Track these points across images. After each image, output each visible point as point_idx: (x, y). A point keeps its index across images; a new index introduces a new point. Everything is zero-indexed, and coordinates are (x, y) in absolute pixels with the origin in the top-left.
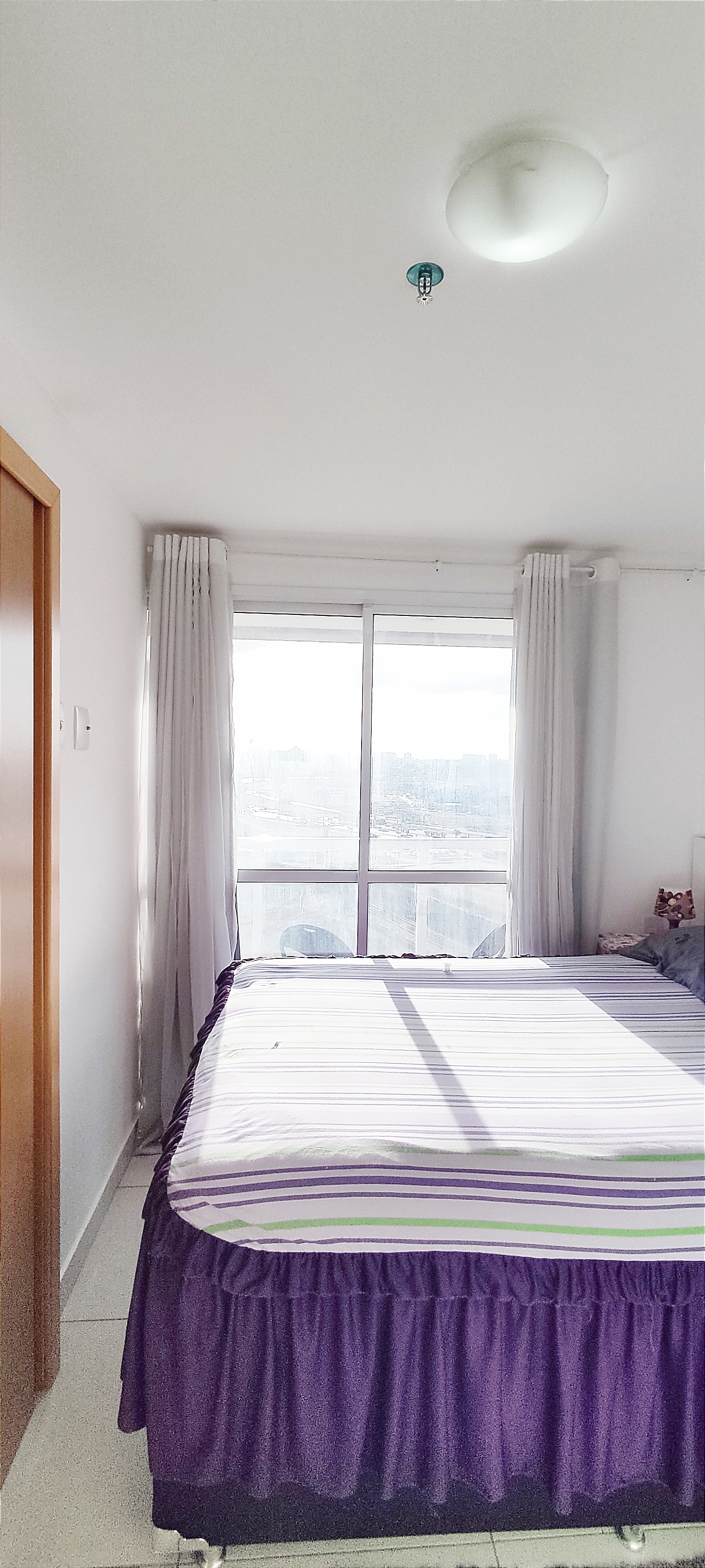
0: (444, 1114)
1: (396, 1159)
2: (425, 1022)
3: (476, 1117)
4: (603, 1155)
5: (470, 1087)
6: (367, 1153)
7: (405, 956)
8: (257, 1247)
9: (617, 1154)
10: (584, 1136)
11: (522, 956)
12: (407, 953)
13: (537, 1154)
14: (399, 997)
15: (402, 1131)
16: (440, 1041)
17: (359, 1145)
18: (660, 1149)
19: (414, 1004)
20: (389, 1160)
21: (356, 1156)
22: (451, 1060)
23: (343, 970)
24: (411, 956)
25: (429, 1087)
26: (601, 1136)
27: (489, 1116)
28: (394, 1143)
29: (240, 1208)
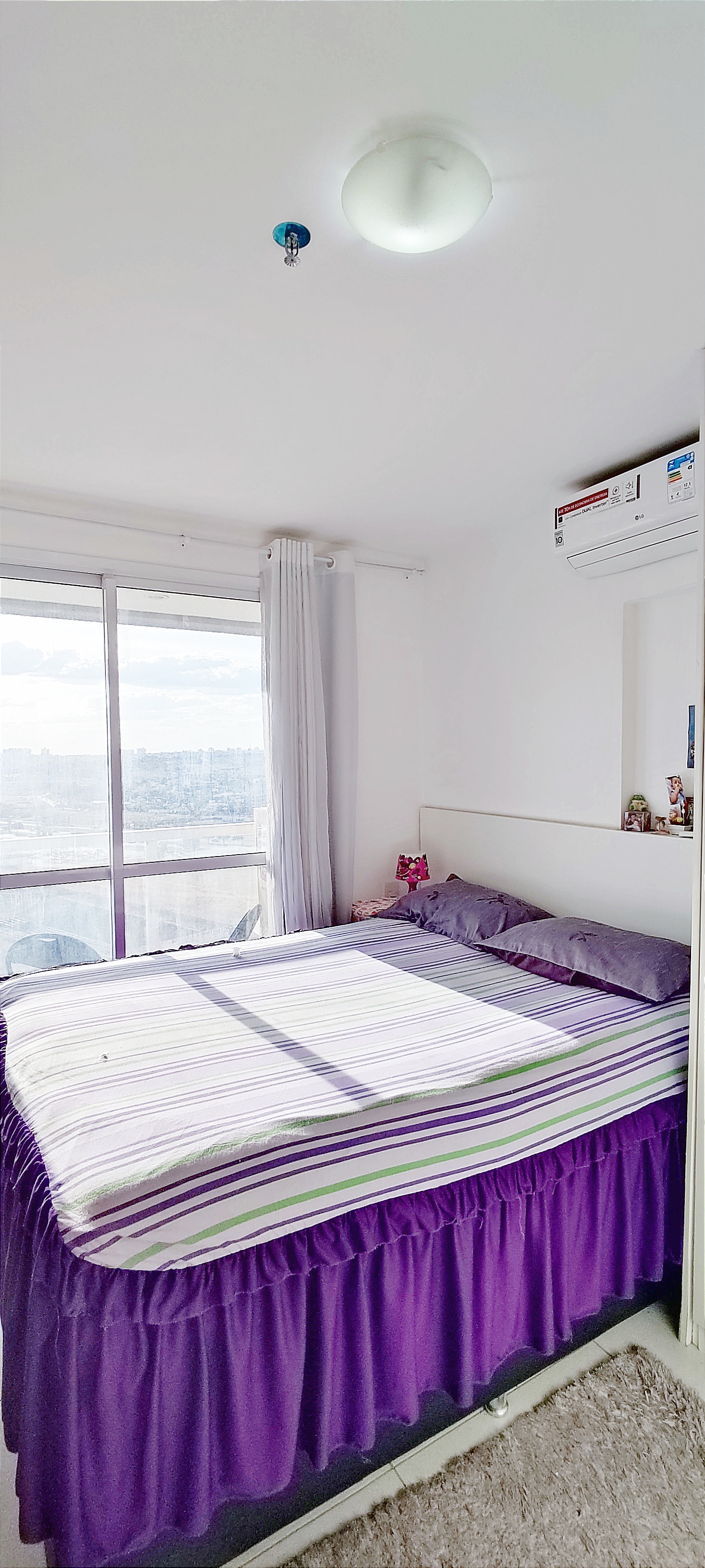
0: (319, 1083)
1: (303, 1133)
2: (244, 1006)
3: (347, 1077)
4: (470, 1082)
5: (327, 1054)
6: (274, 1135)
7: (182, 948)
8: (181, 1266)
9: (480, 1079)
10: (449, 1070)
11: (295, 932)
12: (184, 945)
13: (421, 1095)
14: (202, 986)
15: (295, 1107)
16: (269, 1020)
17: (262, 1130)
18: (508, 1066)
19: (221, 991)
20: (297, 1136)
21: (264, 1141)
22: (293, 1035)
23: (126, 972)
24: (190, 947)
25: (289, 1063)
26: (461, 1067)
27: (359, 1074)
28: (293, 1119)
29: (158, 1230)
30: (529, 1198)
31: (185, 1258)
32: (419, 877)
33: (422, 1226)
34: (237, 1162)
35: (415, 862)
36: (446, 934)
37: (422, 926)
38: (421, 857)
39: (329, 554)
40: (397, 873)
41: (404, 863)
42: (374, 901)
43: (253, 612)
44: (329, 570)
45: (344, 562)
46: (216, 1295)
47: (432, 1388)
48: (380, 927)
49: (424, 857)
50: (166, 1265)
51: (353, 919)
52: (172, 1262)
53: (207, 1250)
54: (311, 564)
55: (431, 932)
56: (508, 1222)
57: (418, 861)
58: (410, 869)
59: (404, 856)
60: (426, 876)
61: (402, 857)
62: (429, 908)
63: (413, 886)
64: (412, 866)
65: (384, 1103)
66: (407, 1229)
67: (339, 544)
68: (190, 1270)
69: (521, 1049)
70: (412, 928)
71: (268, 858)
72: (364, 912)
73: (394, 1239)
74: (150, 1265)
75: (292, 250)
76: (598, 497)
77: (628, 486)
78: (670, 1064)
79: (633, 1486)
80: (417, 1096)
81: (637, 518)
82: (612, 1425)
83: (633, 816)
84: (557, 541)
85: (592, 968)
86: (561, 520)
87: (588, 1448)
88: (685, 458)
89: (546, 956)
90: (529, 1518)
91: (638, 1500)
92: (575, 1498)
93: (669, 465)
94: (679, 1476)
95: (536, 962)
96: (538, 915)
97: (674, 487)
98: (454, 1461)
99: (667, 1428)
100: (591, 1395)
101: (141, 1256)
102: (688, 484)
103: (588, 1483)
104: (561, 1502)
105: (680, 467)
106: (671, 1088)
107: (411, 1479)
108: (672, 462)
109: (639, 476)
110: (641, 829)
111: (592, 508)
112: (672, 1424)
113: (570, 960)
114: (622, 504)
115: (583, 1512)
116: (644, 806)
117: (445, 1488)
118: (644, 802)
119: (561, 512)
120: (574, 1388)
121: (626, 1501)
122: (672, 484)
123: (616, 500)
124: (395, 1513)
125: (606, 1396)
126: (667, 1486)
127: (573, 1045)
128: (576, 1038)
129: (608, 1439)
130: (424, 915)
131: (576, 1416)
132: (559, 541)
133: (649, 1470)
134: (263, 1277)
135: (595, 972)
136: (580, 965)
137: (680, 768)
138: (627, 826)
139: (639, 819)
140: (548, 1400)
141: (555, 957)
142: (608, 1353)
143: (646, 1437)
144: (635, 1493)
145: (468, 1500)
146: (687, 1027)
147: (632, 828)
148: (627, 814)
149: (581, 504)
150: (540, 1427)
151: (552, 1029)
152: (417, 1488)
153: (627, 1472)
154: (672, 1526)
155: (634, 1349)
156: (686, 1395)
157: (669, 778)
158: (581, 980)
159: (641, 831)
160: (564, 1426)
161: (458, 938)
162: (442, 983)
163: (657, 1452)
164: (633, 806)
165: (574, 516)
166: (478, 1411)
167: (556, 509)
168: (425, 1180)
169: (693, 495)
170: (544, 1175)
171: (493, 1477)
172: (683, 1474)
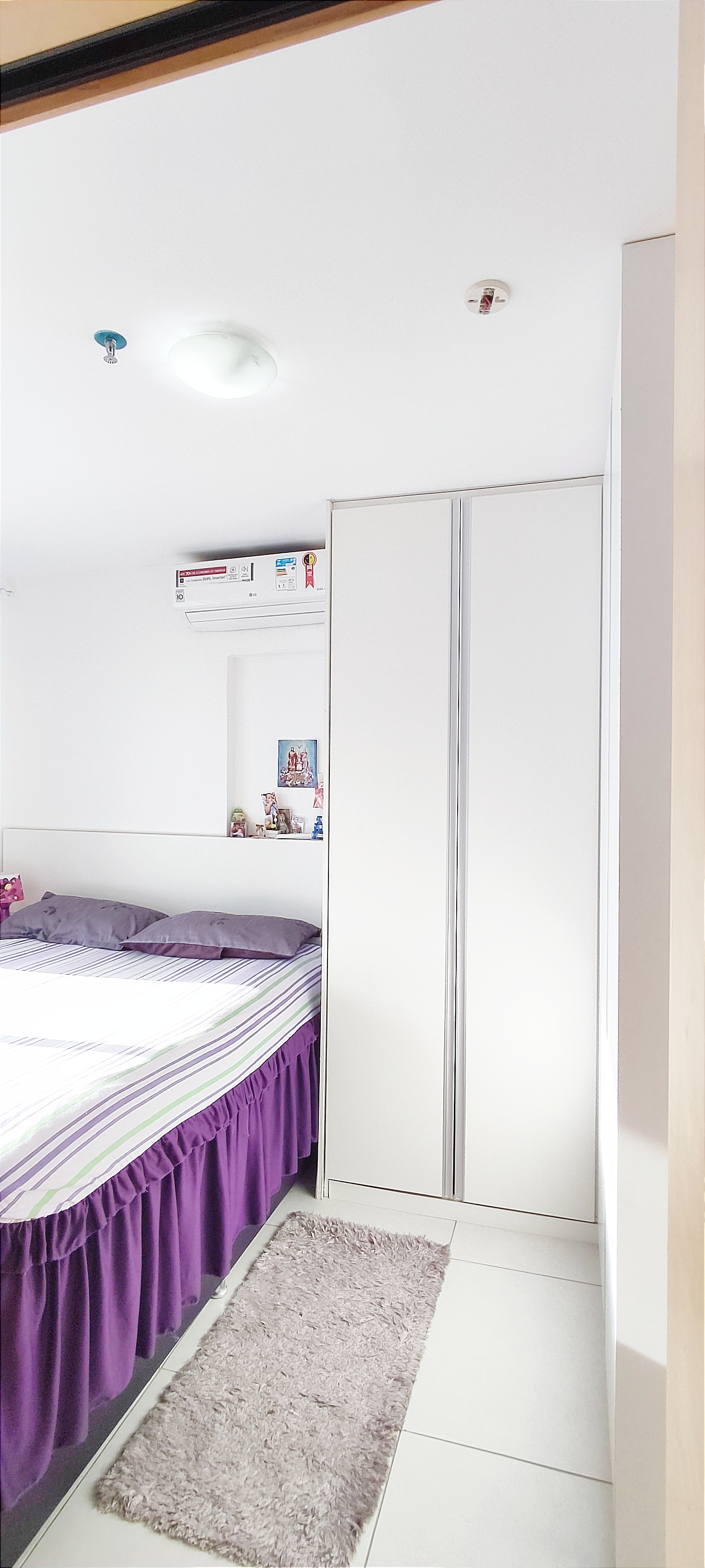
0: (94, 1054)
3: (114, 1046)
5: (73, 1038)
6: (99, 1091)
8: (67, 1206)
9: (213, 1024)
18: (226, 1013)
27: (120, 1041)
29: (50, 1179)
31: (68, 1200)
32: (15, 898)
34: (84, 1115)
36: (76, 943)
38: (17, 878)
49: (19, 877)
50: (58, 1208)
52: (61, 1205)
53: (81, 1189)
55: (60, 944)
57: (13, 881)
58: (6, 890)
60: (20, 897)
64: (9, 887)
65: (162, 1053)
68: (73, 1209)
69: (226, 1002)
70: (34, 944)
74: (47, 1211)
76: (217, 571)
77: (244, 569)
79: (326, 1284)
81: (251, 595)
82: (298, 1261)
83: (237, 825)
84: (178, 597)
85: (235, 943)
86: (182, 581)
87: (290, 1281)
88: (289, 561)
89: (194, 941)
90: (273, 1335)
91: (331, 1289)
92: (295, 1309)
93: (277, 562)
94: (347, 1265)
95: (185, 947)
97: (281, 579)
98: (204, 1338)
99: (330, 1245)
100: (279, 1252)
101: (44, 1201)
102: (292, 580)
103: (299, 1297)
104: (288, 1316)
105: (285, 565)
107: (178, 1367)
108: (279, 561)
109: (252, 564)
110: (244, 835)
111: (211, 578)
112: (332, 1241)
113: (216, 940)
114: (238, 581)
115: (303, 1313)
116: (243, 817)
117: (208, 1354)
118: (243, 815)
119: (181, 575)
120: (266, 1254)
121: (325, 1293)
122: (279, 577)
123: (233, 577)
124: (180, 1388)
125: (288, 1248)
126: (343, 1273)
127: (256, 993)
128: (256, 987)
129: (300, 1269)
130: (47, 929)
131: (275, 1267)
132: (180, 597)
133: (330, 1271)
135: (238, 945)
136: (225, 942)
137: (272, 786)
138: (232, 833)
139: (242, 828)
140: (252, 1268)
141: (201, 939)
142: (277, 1226)
143: (321, 1256)
144: (328, 1287)
145: (228, 1351)
146: (321, 965)
147: (237, 835)
148: (232, 824)
149: (202, 572)
150: (254, 1284)
151: (235, 986)
152: (187, 1367)
153: (318, 1279)
154: (354, 1290)
155: (294, 1214)
156: (335, 1222)
157: (264, 795)
158: (226, 954)
159: (244, 837)
160: (271, 1278)
161: (92, 945)
163: (330, 1259)
164: (235, 817)
165: (195, 581)
166: (209, 1301)
167: (177, 571)
169: (295, 588)
170: (258, 1086)
171: (239, 1329)
172: (349, 1262)
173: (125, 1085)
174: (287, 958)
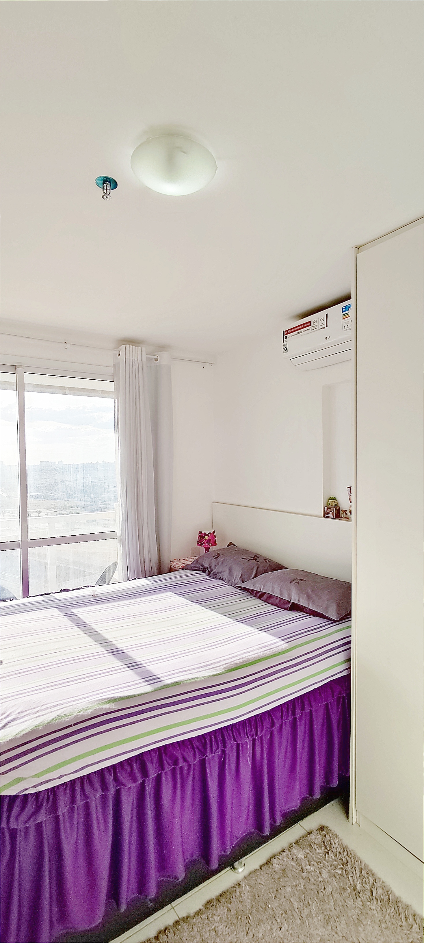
0: (130, 675)
1: (113, 707)
2: (93, 627)
3: (148, 671)
4: (219, 672)
5: (138, 656)
6: (95, 709)
7: (62, 591)
8: (32, 791)
9: (225, 670)
10: (207, 665)
11: (133, 579)
12: (63, 589)
13: (188, 681)
14: (70, 616)
15: (111, 690)
16: (108, 636)
17: (88, 706)
18: (243, 662)
19: (81, 618)
20: (109, 709)
21: (89, 712)
22: (120, 645)
23: (25, 607)
24: (66, 590)
25: (114, 663)
26: (215, 663)
27: (155, 669)
28: (108, 698)
29: (19, 770)
30: (254, 741)
31: (34, 787)
32: (211, 545)
33: (185, 760)
34: (70, 726)
35: (208, 535)
36: (222, 580)
37: (209, 575)
38: (212, 533)
39: (156, 353)
40: (198, 542)
41: (202, 536)
42: (184, 559)
43: (110, 386)
44: (157, 363)
45: (164, 358)
46: (54, 808)
47: (195, 857)
48: (184, 576)
49: (214, 532)
50: (21, 791)
51: (171, 570)
52: (26, 789)
53: (48, 781)
54: (144, 359)
55: (214, 578)
56: (241, 755)
57: (209, 535)
58: (205, 540)
59: (201, 532)
60: (215, 544)
61: (200, 533)
62: (213, 564)
63: (207, 550)
64: (206, 538)
65: (167, 686)
66: (176, 762)
67: (162, 348)
68: (37, 794)
69: (252, 651)
70: (203, 576)
71: (118, 535)
72: (177, 566)
73: (168, 769)
74: (12, 792)
75: (107, 191)
76: (305, 325)
77: (321, 320)
78: (341, 657)
79: (314, 911)
80: (186, 682)
81: (326, 338)
82: (305, 875)
83: (329, 509)
84: (284, 350)
85: (301, 600)
86: (286, 338)
87: (289, 889)
88: (348, 307)
89: (276, 593)
90: (251, 934)
91: (315, 920)
92: (279, 920)
93: (343, 309)
94: (340, 903)
95: (270, 597)
96: (277, 567)
97: (346, 321)
98: (209, 902)
99: (336, 875)
100: (294, 857)
101: (7, 786)
103: (288, 910)
104: (270, 923)
105: (348, 310)
106: (343, 671)
107: (183, 914)
108: (344, 307)
109: (327, 315)
110: (334, 517)
111: (302, 332)
112: (339, 872)
113: (289, 595)
114: (318, 330)
115: (283, 929)
116: (335, 503)
117: (203, 918)
118: (336, 501)
119: (286, 333)
120: (285, 853)
121: (308, 920)
122: (345, 320)
123: (315, 328)
124: (171, 935)
125: (303, 857)
126: (333, 909)
127: (283, 648)
128: (287, 643)
129: (301, 883)
130: (211, 568)
131: (284, 870)
132: (285, 349)
133: (323, 901)
134: (85, 796)
135: (303, 603)
136: (295, 599)
138: (326, 515)
139: (333, 511)
140: (269, 862)
141: (281, 592)
142: (308, 832)
143: (324, 881)
144: (314, 915)
145: (216, 925)
146: (351, 636)
147: (329, 516)
148: (326, 508)
149: (297, 329)
150: (262, 878)
151: (274, 638)
152: (185, 919)
153: (310, 903)
154: (334, 933)
155: (322, 828)
156: (349, 854)
157: (349, 487)
158: (295, 607)
159: (334, 518)
160: (277, 877)
161: (229, 582)
162: (215, 610)
163: (329, 889)
164: (329, 503)
165: (293, 336)
166: (225, 870)
167: (283, 331)
168: (188, 732)
170: (263, 726)
171: (232, 911)
172: (343, 901)
173: (116, 708)
174: (335, 621)
